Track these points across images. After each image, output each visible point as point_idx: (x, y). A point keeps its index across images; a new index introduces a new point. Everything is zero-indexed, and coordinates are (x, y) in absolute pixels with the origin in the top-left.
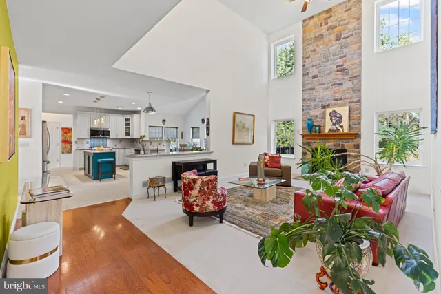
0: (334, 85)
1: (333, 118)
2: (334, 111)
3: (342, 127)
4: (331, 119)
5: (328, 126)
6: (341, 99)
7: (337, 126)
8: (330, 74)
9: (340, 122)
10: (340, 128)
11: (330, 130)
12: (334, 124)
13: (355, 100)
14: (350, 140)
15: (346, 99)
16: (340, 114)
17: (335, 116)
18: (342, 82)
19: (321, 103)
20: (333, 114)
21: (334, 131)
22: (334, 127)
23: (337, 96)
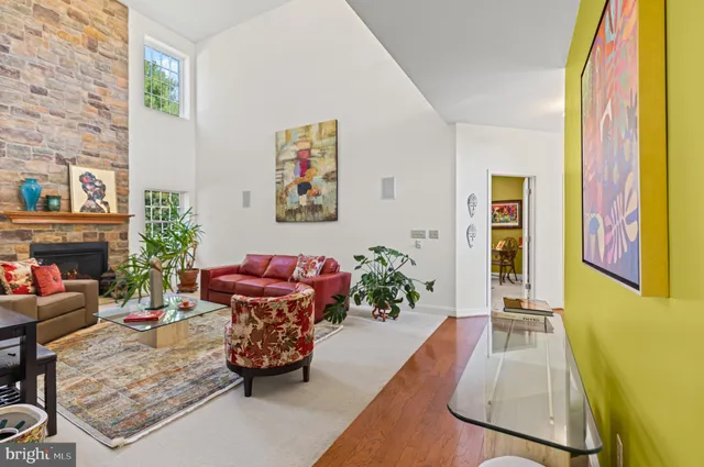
0: (85, 125)
1: (88, 187)
2: (90, 174)
3: (106, 204)
4: (84, 187)
5: (80, 200)
6: (97, 156)
7: (98, 201)
8: (74, 101)
9: (102, 196)
10: (103, 206)
11: (83, 208)
12: (90, 198)
13: (121, 163)
14: (114, 227)
15: (107, 157)
16: (100, 182)
17: (91, 184)
18: (101, 127)
19: (55, 152)
20: (87, 180)
21: (93, 210)
22: (91, 202)
23: (92, 148)
